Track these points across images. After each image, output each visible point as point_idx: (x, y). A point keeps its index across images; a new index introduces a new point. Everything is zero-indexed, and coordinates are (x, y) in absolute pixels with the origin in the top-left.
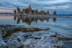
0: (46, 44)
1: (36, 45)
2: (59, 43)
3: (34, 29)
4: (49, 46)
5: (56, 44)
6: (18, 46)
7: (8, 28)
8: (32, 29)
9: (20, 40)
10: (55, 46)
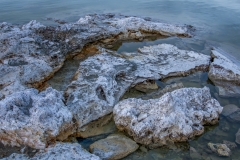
0: (173, 115)
1: (145, 115)
2: (209, 105)
3: (143, 32)
4: (181, 119)
5: (201, 113)
6: (101, 115)
7: (67, 41)
8: (139, 35)
9: (106, 92)
10: (197, 116)
